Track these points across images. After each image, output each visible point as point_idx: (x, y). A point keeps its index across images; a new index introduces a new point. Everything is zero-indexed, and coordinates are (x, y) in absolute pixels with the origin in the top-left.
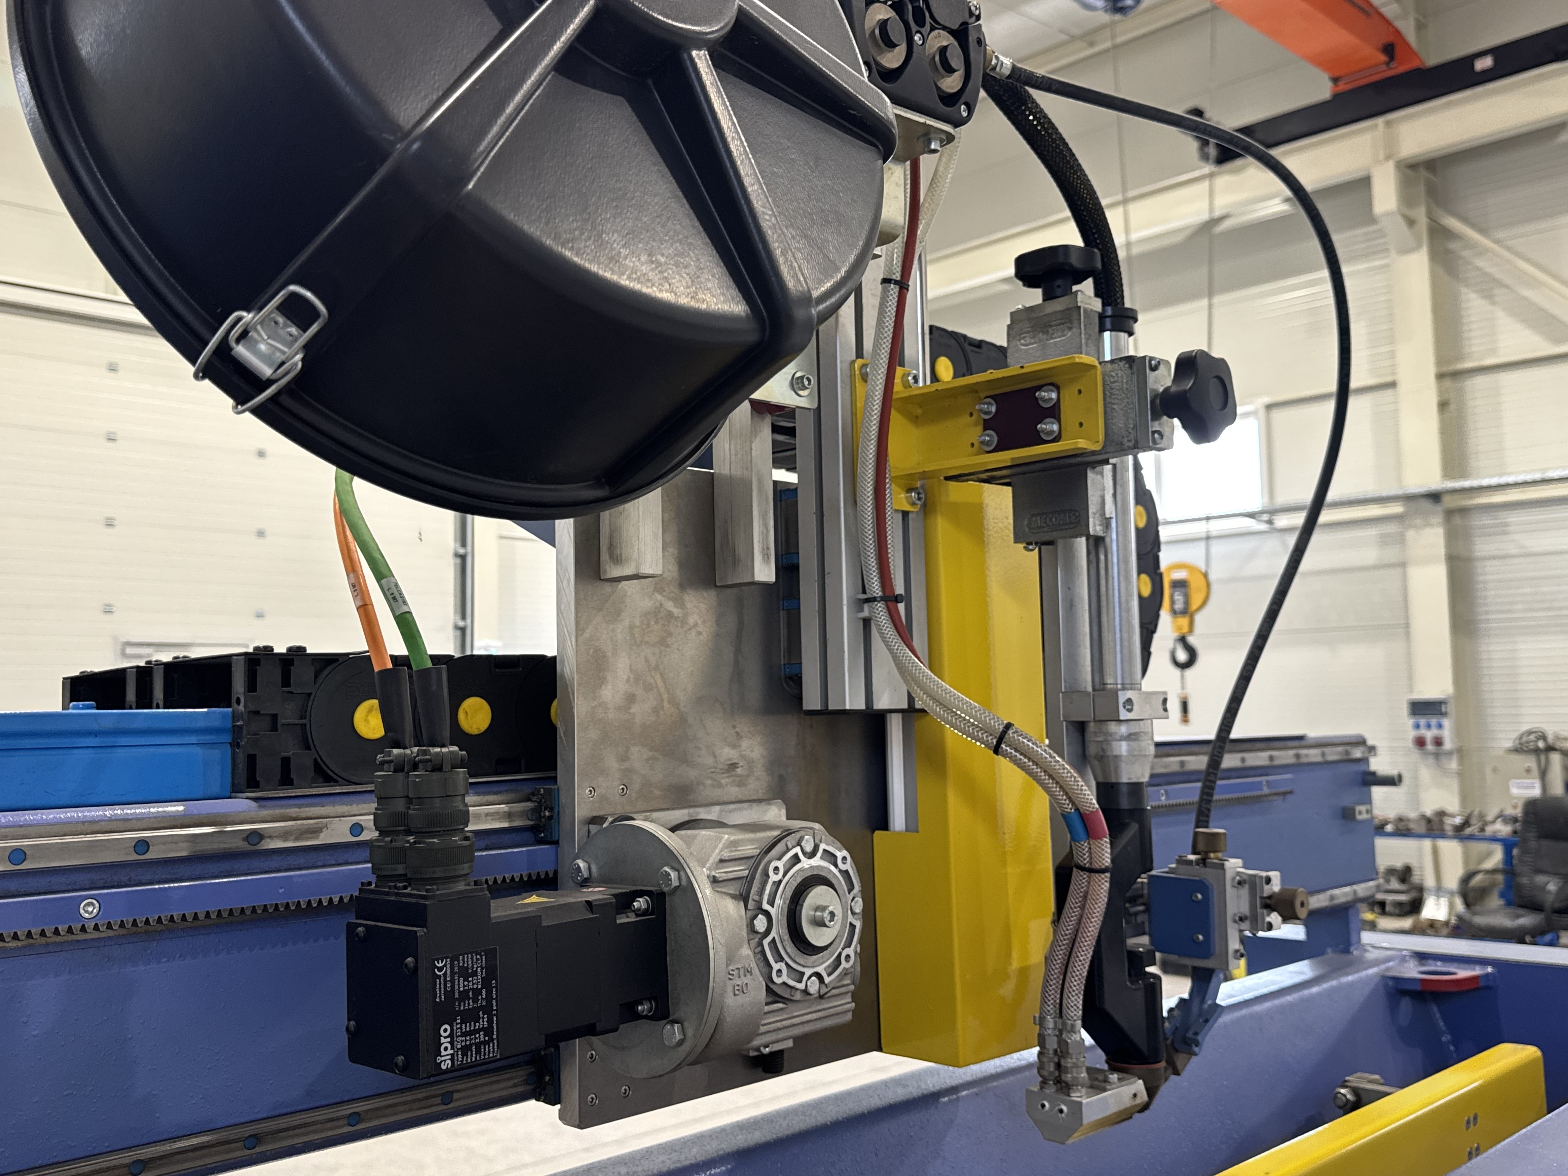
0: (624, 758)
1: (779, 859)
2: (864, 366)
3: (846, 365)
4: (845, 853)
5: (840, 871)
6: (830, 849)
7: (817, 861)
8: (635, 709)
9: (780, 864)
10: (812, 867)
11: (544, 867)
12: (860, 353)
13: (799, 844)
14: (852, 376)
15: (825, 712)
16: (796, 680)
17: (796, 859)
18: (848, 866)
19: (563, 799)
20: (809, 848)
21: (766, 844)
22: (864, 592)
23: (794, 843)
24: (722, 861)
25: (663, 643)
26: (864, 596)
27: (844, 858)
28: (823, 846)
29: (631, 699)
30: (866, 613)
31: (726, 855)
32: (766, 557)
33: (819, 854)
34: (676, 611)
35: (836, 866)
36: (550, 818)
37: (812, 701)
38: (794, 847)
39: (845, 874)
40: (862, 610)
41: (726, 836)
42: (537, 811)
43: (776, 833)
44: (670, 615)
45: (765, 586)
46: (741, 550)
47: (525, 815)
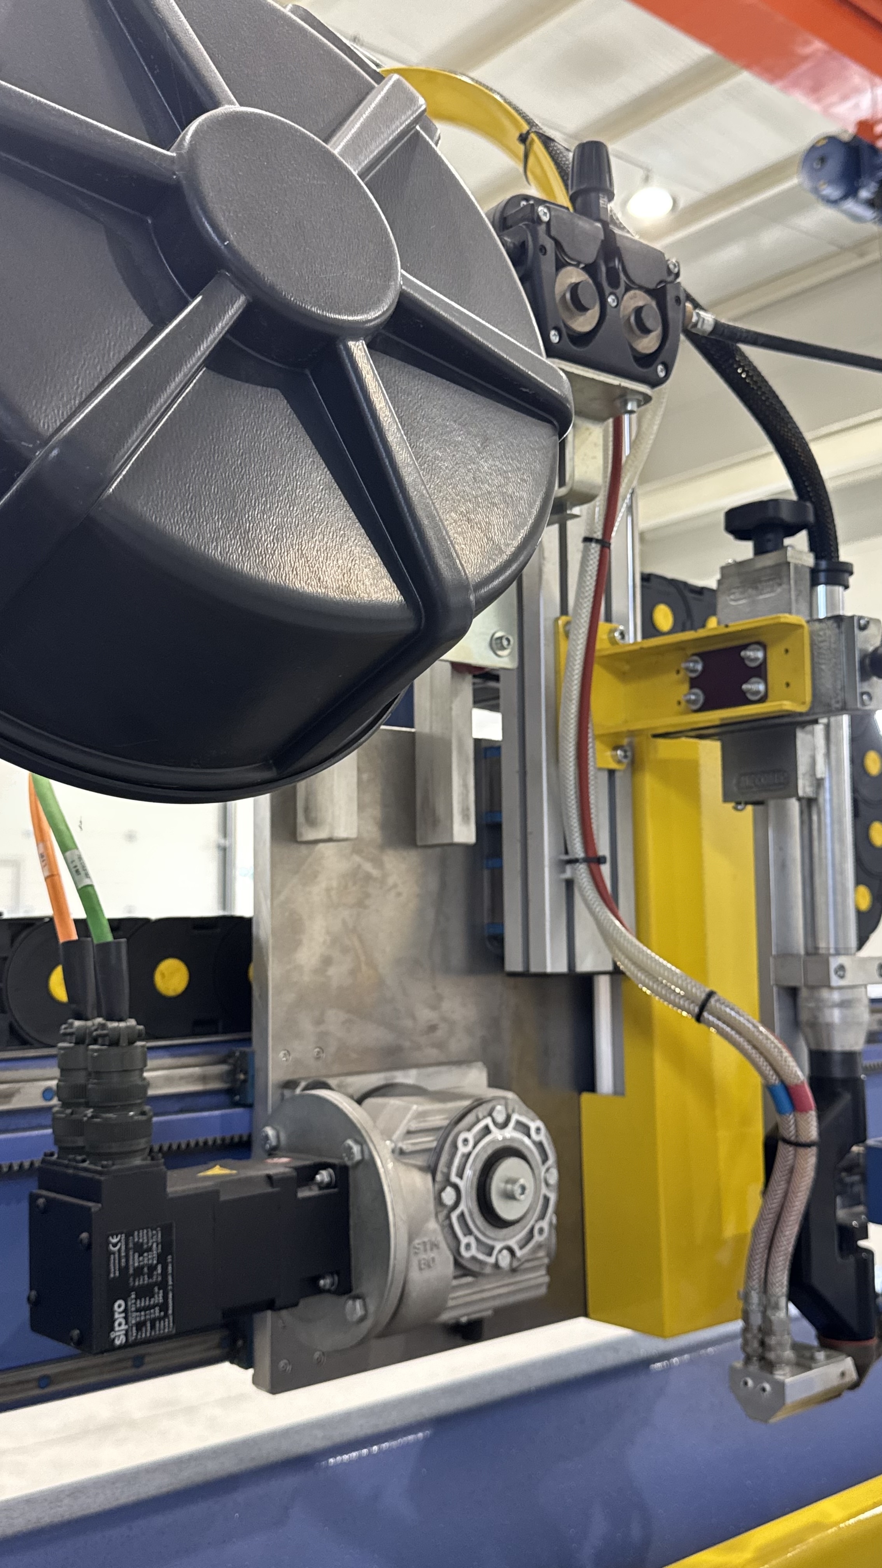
0: (319, 1021)
1: (469, 1129)
2: (568, 623)
3: (550, 623)
4: (539, 1123)
5: (534, 1142)
6: (524, 1119)
7: (510, 1133)
8: (332, 971)
9: (470, 1136)
10: (504, 1139)
11: (238, 1131)
12: (564, 610)
13: (490, 1114)
14: (556, 633)
15: (525, 974)
16: (499, 940)
17: (487, 1131)
18: (543, 1137)
19: (258, 1062)
20: (500, 1118)
21: (456, 1114)
22: (567, 852)
23: (485, 1113)
24: (409, 1132)
25: (361, 904)
26: (566, 858)
27: (538, 1130)
28: (515, 1117)
29: (327, 961)
30: (568, 874)
31: (414, 1126)
32: (465, 817)
33: (512, 1124)
34: (375, 872)
35: (529, 1136)
36: (245, 1081)
37: (514, 962)
38: (484, 1117)
39: (540, 1145)
40: (564, 871)
41: (415, 1107)
42: (231, 1075)
43: (466, 1103)
44: (368, 877)
45: (465, 846)
46: (441, 810)
47: (220, 1077)
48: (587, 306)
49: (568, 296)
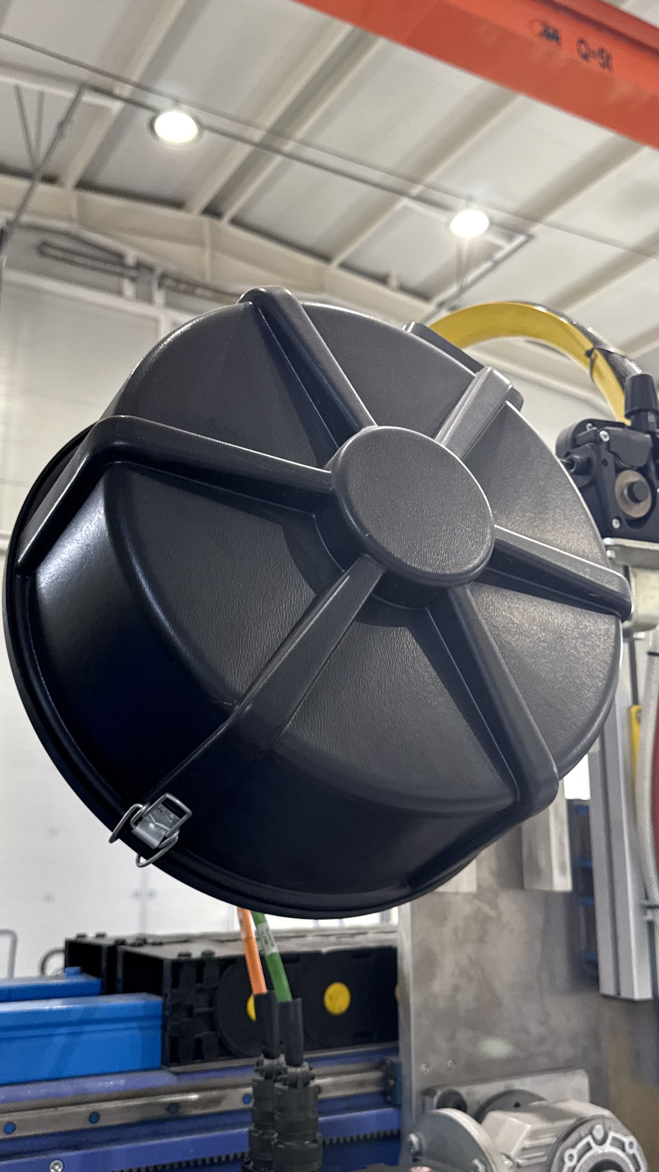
0: (451, 1039)
1: (573, 1146)
2: (639, 711)
3: (625, 711)
4: (632, 1139)
5: (628, 1155)
6: (619, 1136)
7: (608, 1148)
8: (460, 997)
9: (575, 1152)
10: (604, 1154)
11: (390, 1127)
12: (635, 700)
13: (591, 1133)
14: (630, 719)
15: (616, 998)
16: (594, 964)
17: (588, 1147)
18: (635, 1150)
19: (404, 1071)
20: (599, 1136)
21: (563, 1132)
22: (647, 898)
23: (587, 1132)
24: (524, 1149)
25: (481, 940)
26: (646, 903)
27: (631, 1144)
28: (612, 1134)
29: (456, 989)
30: (649, 918)
31: (528, 1144)
32: (563, 869)
33: (609, 1141)
34: (492, 913)
35: (623, 1150)
36: (395, 1086)
37: (607, 987)
38: (586, 1136)
39: (633, 1158)
40: (645, 914)
41: (529, 1126)
42: (384, 1080)
43: (571, 1122)
44: (487, 917)
45: (564, 894)
46: (542, 863)
47: (376, 1082)
48: (640, 499)
49: (626, 492)
